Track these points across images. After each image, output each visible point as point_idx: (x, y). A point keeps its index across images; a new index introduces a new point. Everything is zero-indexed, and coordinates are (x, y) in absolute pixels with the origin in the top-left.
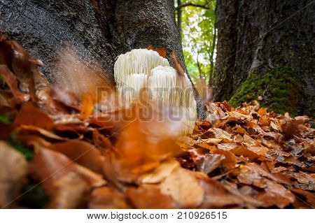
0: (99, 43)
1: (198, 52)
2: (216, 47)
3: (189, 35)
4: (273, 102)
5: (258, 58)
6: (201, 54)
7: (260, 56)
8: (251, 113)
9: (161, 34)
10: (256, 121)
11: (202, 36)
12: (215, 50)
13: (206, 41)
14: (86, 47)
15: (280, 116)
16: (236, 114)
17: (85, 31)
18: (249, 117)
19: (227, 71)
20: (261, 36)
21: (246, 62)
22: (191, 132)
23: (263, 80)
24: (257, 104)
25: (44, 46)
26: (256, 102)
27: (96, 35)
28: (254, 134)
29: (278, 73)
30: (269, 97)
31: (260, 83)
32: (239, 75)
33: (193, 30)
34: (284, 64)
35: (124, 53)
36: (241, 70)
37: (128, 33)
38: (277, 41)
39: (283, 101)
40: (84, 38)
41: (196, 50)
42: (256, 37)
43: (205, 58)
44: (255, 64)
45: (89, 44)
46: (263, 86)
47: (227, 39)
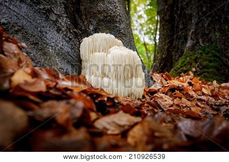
0: (68, 29)
1: (145, 34)
2: (158, 30)
3: (137, 21)
4: (204, 72)
5: (191, 39)
6: (147, 36)
7: (193, 37)
8: (187, 82)
9: (116, 22)
10: (191, 87)
11: (147, 22)
12: (158, 33)
13: (151, 26)
14: (58, 32)
15: (210, 83)
16: (175, 82)
17: (57, 20)
18: (186, 85)
19: (168, 49)
20: (193, 22)
21: (183, 42)
22: (141, 97)
23: (196, 56)
24: (192, 74)
25: (26, 32)
26: (190, 72)
27: (66, 23)
28: (190, 98)
29: (207, 50)
30: (200, 69)
31: (193, 57)
32: (177, 52)
33: (140, 17)
34: (212, 43)
35: (88, 37)
36: (178, 48)
37: (90, 21)
38: (206, 25)
39: (212, 72)
40: (56, 25)
41: (143, 33)
42: (190, 22)
43: (150, 39)
44: (189, 44)
45: (60, 30)
46: (196, 60)
47: (167, 23)
